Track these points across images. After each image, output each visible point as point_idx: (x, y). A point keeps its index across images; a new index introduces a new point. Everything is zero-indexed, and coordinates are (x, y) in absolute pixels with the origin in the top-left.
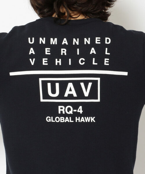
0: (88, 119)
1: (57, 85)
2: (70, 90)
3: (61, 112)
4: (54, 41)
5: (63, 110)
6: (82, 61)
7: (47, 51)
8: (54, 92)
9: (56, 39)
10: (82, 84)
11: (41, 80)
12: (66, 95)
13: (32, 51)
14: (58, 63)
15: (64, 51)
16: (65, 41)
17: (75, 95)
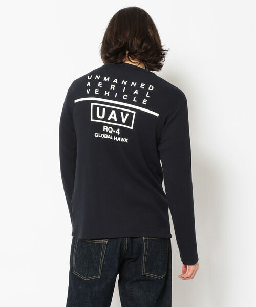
0: (122, 140)
1: (104, 110)
2: (113, 115)
3: (105, 130)
4: (106, 79)
5: (106, 129)
6: (125, 97)
7: (100, 84)
8: (101, 114)
9: (109, 78)
10: (122, 113)
11: (92, 104)
12: (109, 119)
13: (89, 84)
14: (107, 94)
15: (113, 87)
16: (116, 81)
17: (116, 120)
